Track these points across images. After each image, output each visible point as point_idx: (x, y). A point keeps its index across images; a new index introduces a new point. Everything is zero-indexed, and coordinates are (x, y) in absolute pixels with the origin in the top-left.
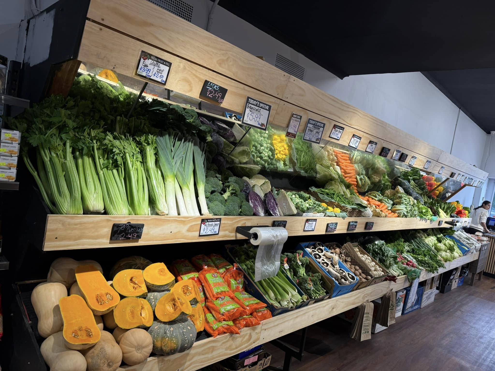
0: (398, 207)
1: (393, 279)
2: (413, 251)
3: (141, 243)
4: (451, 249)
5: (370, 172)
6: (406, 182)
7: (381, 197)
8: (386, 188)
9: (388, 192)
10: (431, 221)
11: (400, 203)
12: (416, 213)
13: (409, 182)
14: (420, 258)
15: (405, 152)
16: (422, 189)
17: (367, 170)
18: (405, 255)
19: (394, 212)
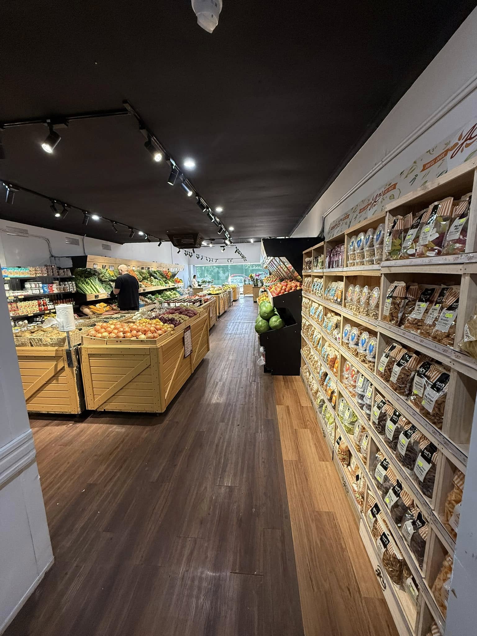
0: (152, 283)
1: (155, 303)
2: (162, 297)
3: (99, 299)
4: (175, 294)
5: (141, 274)
6: (155, 275)
7: (147, 281)
8: (148, 278)
9: (149, 279)
10: (166, 286)
11: (153, 282)
12: (159, 284)
13: (157, 274)
14: (164, 298)
15: (149, 267)
16: (162, 276)
17: (140, 273)
18: (159, 298)
19: (152, 285)
